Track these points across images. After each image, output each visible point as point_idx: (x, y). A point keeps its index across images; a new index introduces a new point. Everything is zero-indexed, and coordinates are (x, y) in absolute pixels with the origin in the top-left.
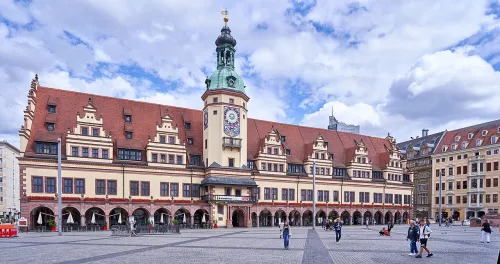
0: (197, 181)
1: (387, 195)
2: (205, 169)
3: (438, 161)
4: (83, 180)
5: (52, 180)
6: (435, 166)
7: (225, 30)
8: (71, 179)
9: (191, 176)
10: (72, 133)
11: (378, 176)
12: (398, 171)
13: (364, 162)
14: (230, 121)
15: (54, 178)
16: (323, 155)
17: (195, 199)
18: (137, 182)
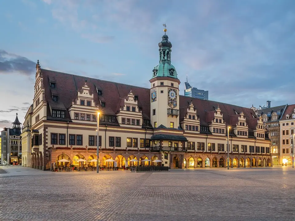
0: (149, 137)
1: (257, 147)
2: (153, 129)
3: (284, 125)
4: (81, 136)
5: (63, 135)
6: (282, 128)
7: (166, 37)
8: (74, 135)
9: (146, 133)
10: (75, 104)
11: (251, 135)
12: (262, 131)
13: (243, 125)
14: (172, 98)
15: (64, 135)
16: (220, 120)
17: (147, 149)
18: (113, 137)
